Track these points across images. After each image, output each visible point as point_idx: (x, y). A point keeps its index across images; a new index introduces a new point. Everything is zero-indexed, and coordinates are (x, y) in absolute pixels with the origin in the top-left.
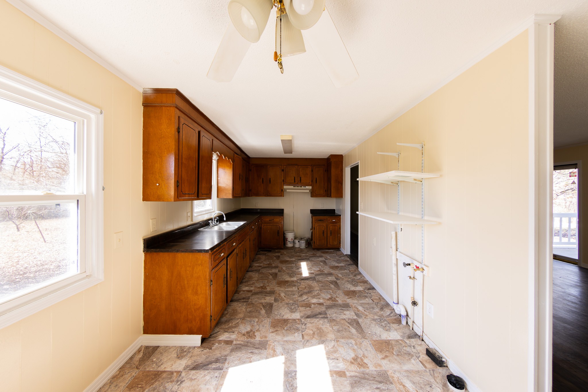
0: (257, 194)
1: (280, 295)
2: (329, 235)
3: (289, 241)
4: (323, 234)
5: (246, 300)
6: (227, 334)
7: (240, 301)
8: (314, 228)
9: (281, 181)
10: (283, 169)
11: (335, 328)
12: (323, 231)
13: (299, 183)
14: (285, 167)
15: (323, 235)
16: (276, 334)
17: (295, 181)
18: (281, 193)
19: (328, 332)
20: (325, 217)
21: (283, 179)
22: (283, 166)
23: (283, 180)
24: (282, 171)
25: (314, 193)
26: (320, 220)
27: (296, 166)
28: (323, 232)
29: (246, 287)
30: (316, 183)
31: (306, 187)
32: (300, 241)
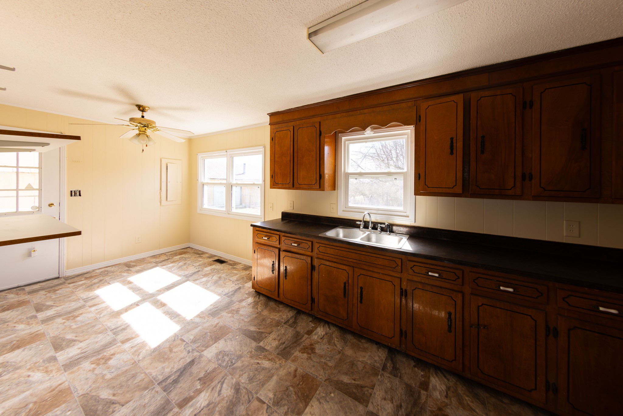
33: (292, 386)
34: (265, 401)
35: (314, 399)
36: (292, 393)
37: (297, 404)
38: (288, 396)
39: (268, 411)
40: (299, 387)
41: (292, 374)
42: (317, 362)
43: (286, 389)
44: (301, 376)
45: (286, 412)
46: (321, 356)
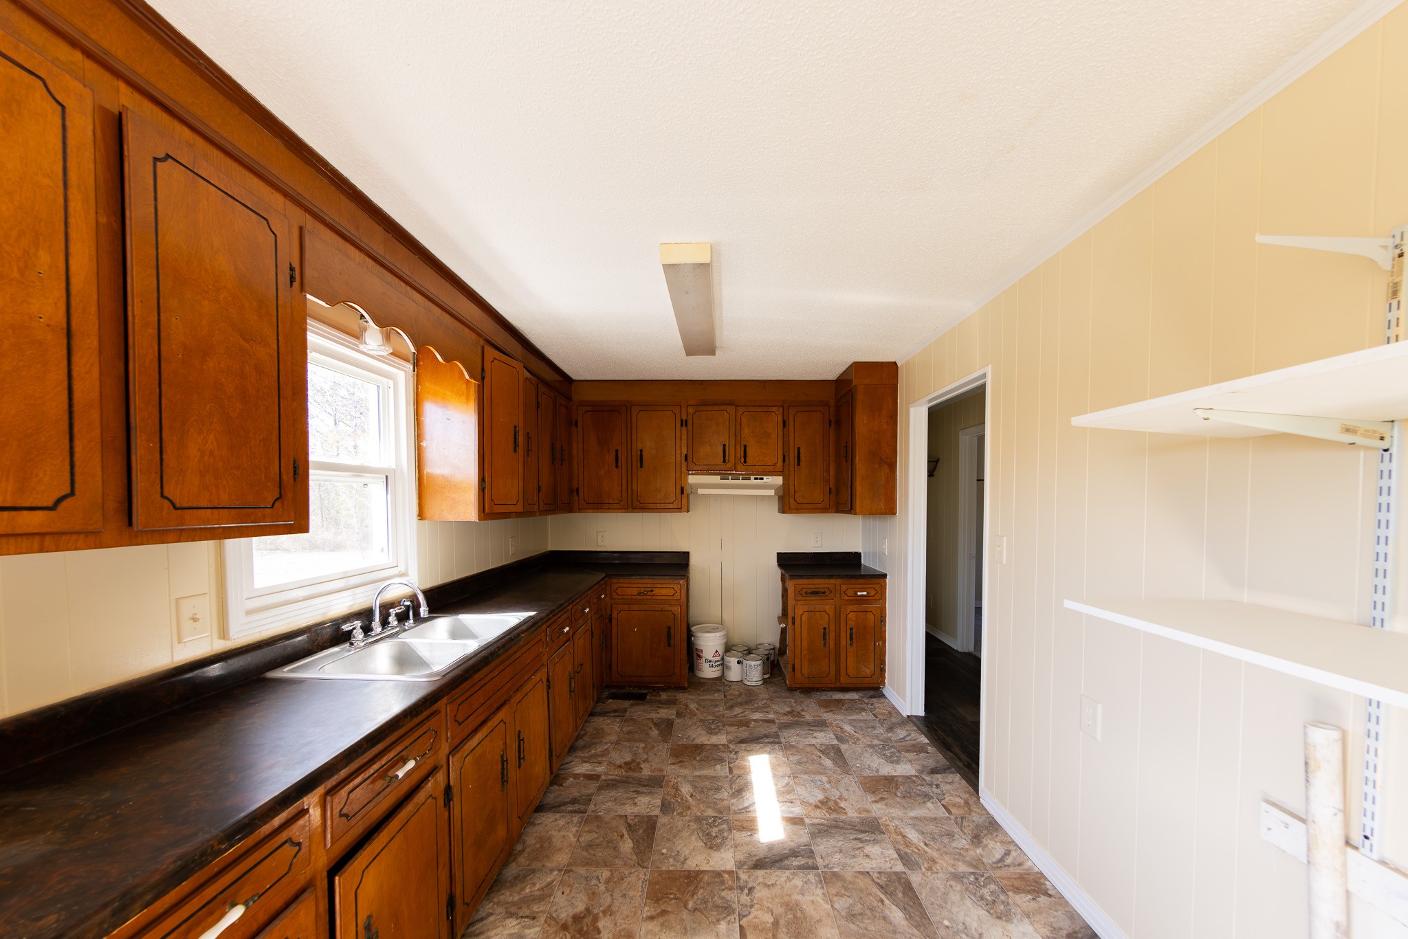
0: (599, 504)
1: (677, 790)
2: (843, 642)
3: (706, 661)
4: (824, 639)
5: (579, 805)
6: (515, 923)
7: (563, 808)
8: (793, 618)
9: (678, 459)
10: (684, 418)
11: (842, 904)
12: (825, 629)
13: (740, 466)
14: (691, 410)
15: (825, 644)
16: (662, 925)
17: (727, 458)
18: (681, 501)
19: (820, 921)
20: (833, 581)
21: (684, 452)
22: (684, 410)
23: (686, 456)
24: (682, 425)
25: (792, 500)
26: (813, 593)
27: (731, 409)
28: (825, 634)
29: (584, 764)
30: (799, 464)
31: (765, 478)
32: (745, 662)
33: (685, 906)
34: (738, 929)
35: (686, 867)
36: (698, 899)
37: (708, 884)
38: (706, 902)
39: (747, 913)
40: (681, 896)
41: (661, 920)
42: (611, 895)
43: (697, 912)
44: (658, 903)
45: (730, 890)
46: (593, 895)
